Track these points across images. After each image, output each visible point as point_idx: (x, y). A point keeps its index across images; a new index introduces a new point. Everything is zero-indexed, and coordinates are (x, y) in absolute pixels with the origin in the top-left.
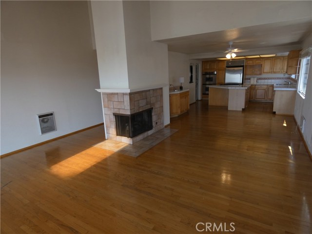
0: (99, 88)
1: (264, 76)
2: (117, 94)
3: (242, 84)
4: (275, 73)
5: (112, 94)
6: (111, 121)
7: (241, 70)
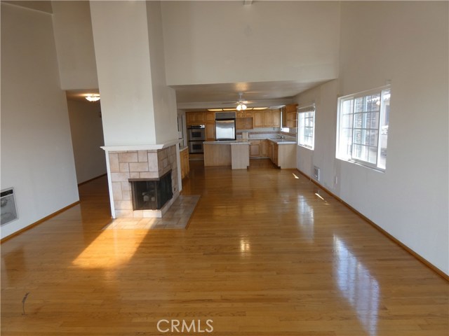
0: (103, 145)
1: (255, 130)
2: (137, 152)
3: (235, 139)
4: (266, 126)
5: (128, 152)
6: (123, 191)
7: (232, 123)
